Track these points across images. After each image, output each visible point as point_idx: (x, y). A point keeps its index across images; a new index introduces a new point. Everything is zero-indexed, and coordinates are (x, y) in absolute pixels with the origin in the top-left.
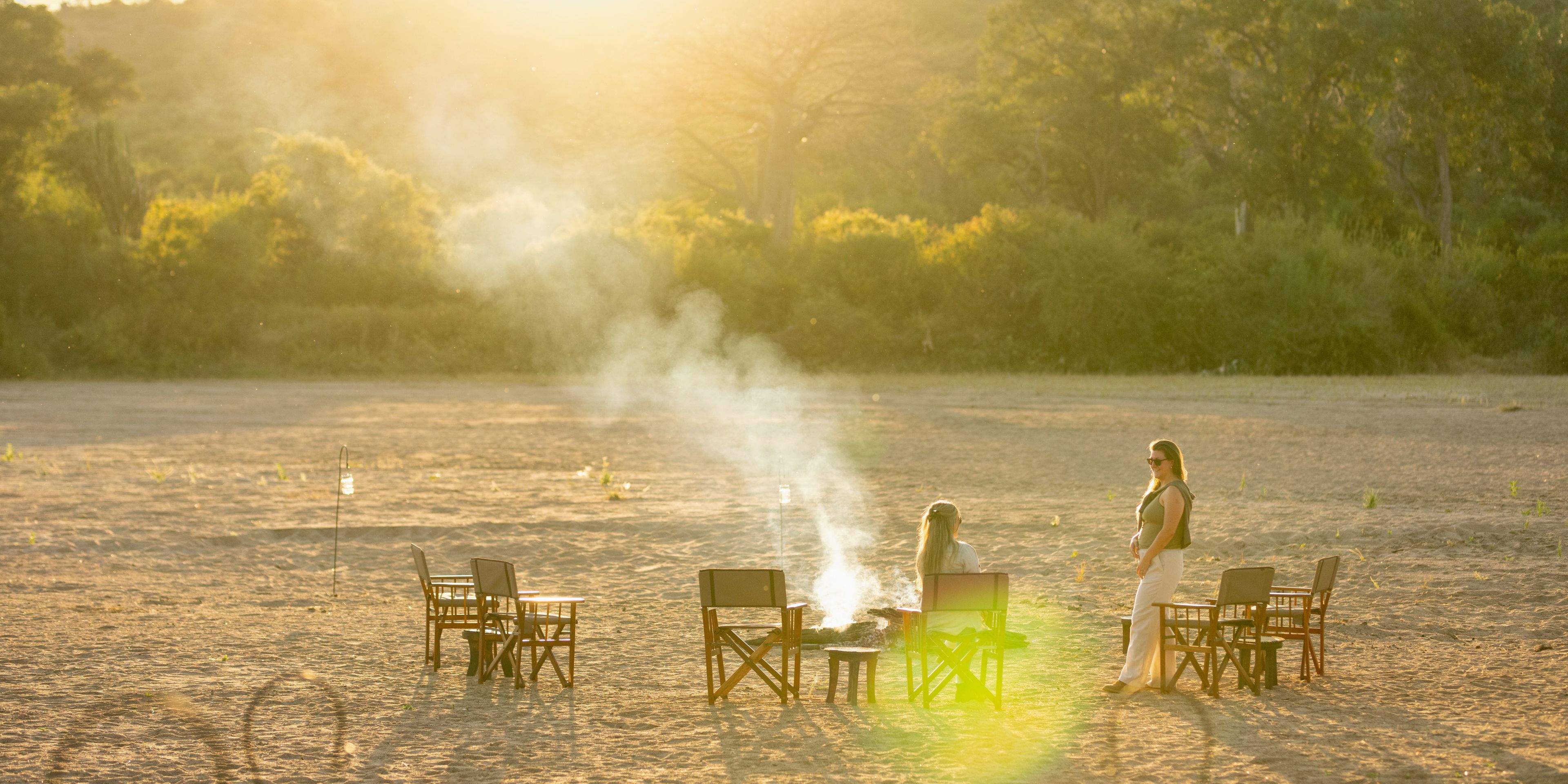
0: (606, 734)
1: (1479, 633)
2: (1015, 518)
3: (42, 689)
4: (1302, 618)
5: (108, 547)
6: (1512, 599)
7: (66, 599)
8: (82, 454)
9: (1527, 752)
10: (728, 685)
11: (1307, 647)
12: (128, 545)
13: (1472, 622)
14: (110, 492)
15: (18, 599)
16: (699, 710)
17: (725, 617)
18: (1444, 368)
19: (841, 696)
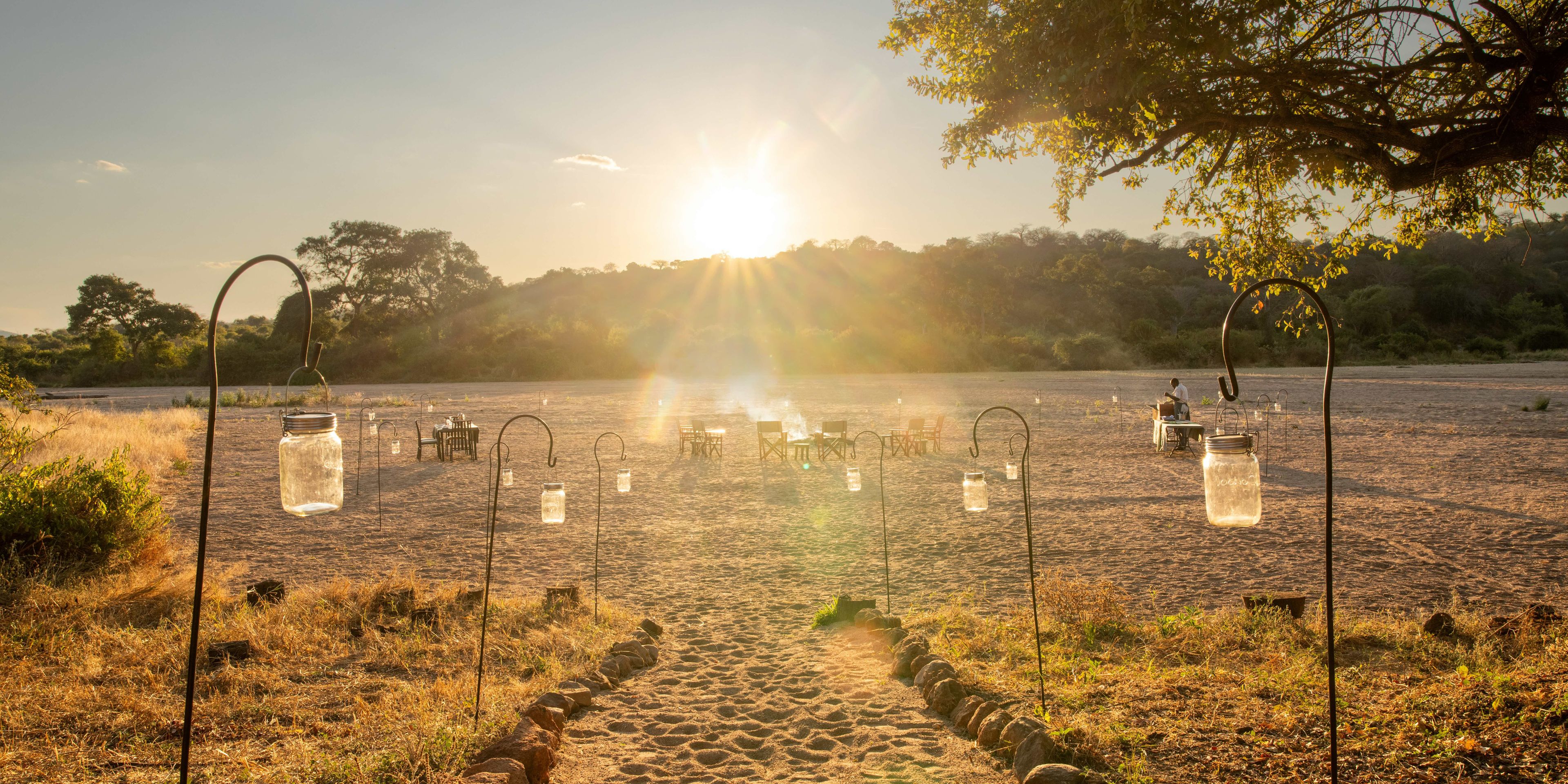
0: (729, 469)
1: (987, 440)
2: (855, 411)
3: (569, 459)
4: (934, 434)
5: (594, 422)
6: (998, 430)
7: (579, 436)
8: (589, 398)
9: (997, 470)
10: (766, 455)
11: (935, 443)
12: (599, 422)
13: (985, 437)
14: (596, 408)
15: (565, 436)
16: (757, 462)
17: (765, 435)
18: (982, 371)
19: (799, 458)
